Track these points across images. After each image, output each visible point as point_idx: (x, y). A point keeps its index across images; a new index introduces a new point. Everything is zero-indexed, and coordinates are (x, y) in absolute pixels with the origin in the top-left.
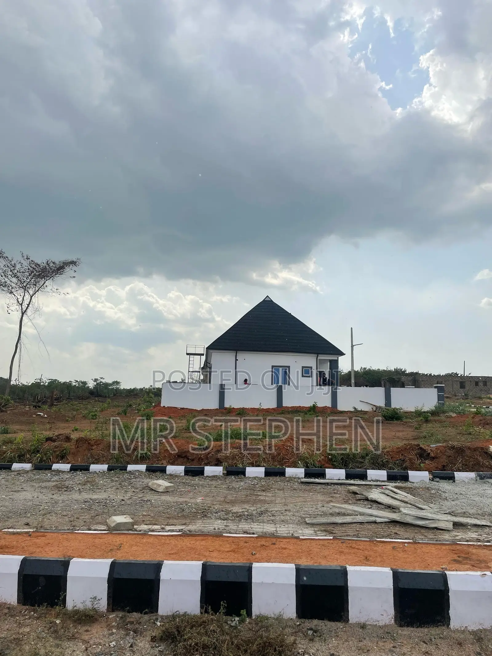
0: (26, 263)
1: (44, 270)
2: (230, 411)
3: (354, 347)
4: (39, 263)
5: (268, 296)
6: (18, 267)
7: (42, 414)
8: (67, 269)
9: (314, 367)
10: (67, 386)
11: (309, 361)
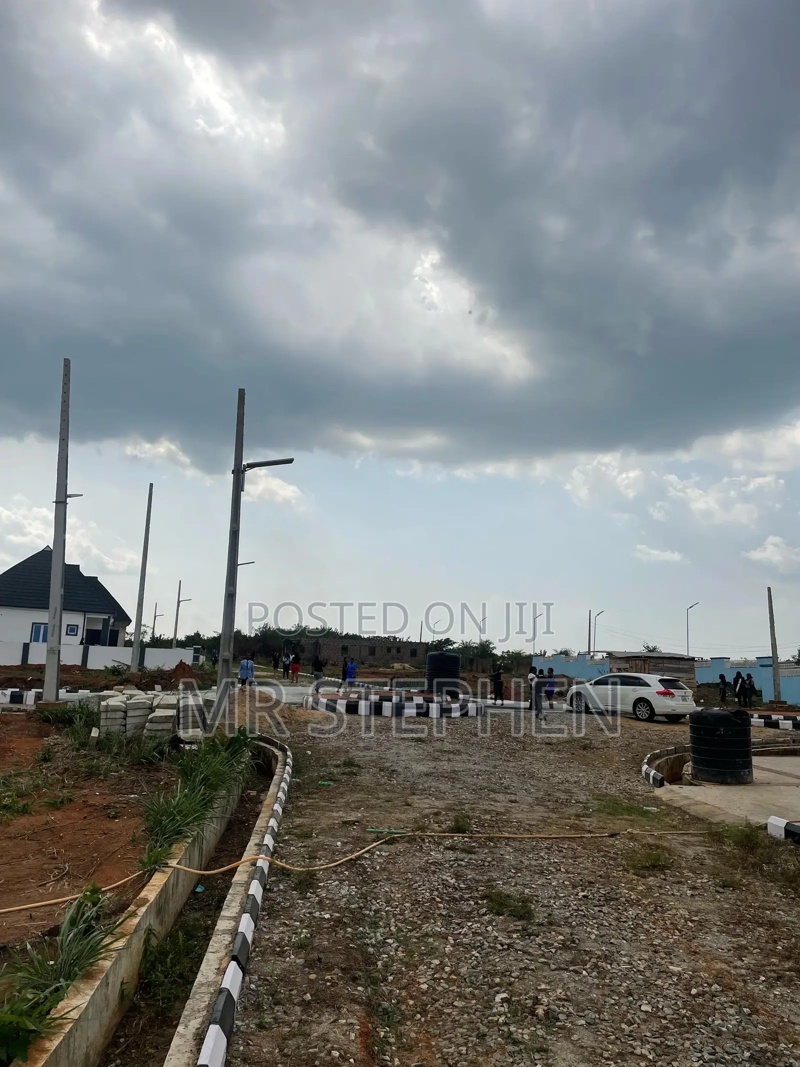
5: (45, 546)
9: (81, 626)
11: (76, 619)
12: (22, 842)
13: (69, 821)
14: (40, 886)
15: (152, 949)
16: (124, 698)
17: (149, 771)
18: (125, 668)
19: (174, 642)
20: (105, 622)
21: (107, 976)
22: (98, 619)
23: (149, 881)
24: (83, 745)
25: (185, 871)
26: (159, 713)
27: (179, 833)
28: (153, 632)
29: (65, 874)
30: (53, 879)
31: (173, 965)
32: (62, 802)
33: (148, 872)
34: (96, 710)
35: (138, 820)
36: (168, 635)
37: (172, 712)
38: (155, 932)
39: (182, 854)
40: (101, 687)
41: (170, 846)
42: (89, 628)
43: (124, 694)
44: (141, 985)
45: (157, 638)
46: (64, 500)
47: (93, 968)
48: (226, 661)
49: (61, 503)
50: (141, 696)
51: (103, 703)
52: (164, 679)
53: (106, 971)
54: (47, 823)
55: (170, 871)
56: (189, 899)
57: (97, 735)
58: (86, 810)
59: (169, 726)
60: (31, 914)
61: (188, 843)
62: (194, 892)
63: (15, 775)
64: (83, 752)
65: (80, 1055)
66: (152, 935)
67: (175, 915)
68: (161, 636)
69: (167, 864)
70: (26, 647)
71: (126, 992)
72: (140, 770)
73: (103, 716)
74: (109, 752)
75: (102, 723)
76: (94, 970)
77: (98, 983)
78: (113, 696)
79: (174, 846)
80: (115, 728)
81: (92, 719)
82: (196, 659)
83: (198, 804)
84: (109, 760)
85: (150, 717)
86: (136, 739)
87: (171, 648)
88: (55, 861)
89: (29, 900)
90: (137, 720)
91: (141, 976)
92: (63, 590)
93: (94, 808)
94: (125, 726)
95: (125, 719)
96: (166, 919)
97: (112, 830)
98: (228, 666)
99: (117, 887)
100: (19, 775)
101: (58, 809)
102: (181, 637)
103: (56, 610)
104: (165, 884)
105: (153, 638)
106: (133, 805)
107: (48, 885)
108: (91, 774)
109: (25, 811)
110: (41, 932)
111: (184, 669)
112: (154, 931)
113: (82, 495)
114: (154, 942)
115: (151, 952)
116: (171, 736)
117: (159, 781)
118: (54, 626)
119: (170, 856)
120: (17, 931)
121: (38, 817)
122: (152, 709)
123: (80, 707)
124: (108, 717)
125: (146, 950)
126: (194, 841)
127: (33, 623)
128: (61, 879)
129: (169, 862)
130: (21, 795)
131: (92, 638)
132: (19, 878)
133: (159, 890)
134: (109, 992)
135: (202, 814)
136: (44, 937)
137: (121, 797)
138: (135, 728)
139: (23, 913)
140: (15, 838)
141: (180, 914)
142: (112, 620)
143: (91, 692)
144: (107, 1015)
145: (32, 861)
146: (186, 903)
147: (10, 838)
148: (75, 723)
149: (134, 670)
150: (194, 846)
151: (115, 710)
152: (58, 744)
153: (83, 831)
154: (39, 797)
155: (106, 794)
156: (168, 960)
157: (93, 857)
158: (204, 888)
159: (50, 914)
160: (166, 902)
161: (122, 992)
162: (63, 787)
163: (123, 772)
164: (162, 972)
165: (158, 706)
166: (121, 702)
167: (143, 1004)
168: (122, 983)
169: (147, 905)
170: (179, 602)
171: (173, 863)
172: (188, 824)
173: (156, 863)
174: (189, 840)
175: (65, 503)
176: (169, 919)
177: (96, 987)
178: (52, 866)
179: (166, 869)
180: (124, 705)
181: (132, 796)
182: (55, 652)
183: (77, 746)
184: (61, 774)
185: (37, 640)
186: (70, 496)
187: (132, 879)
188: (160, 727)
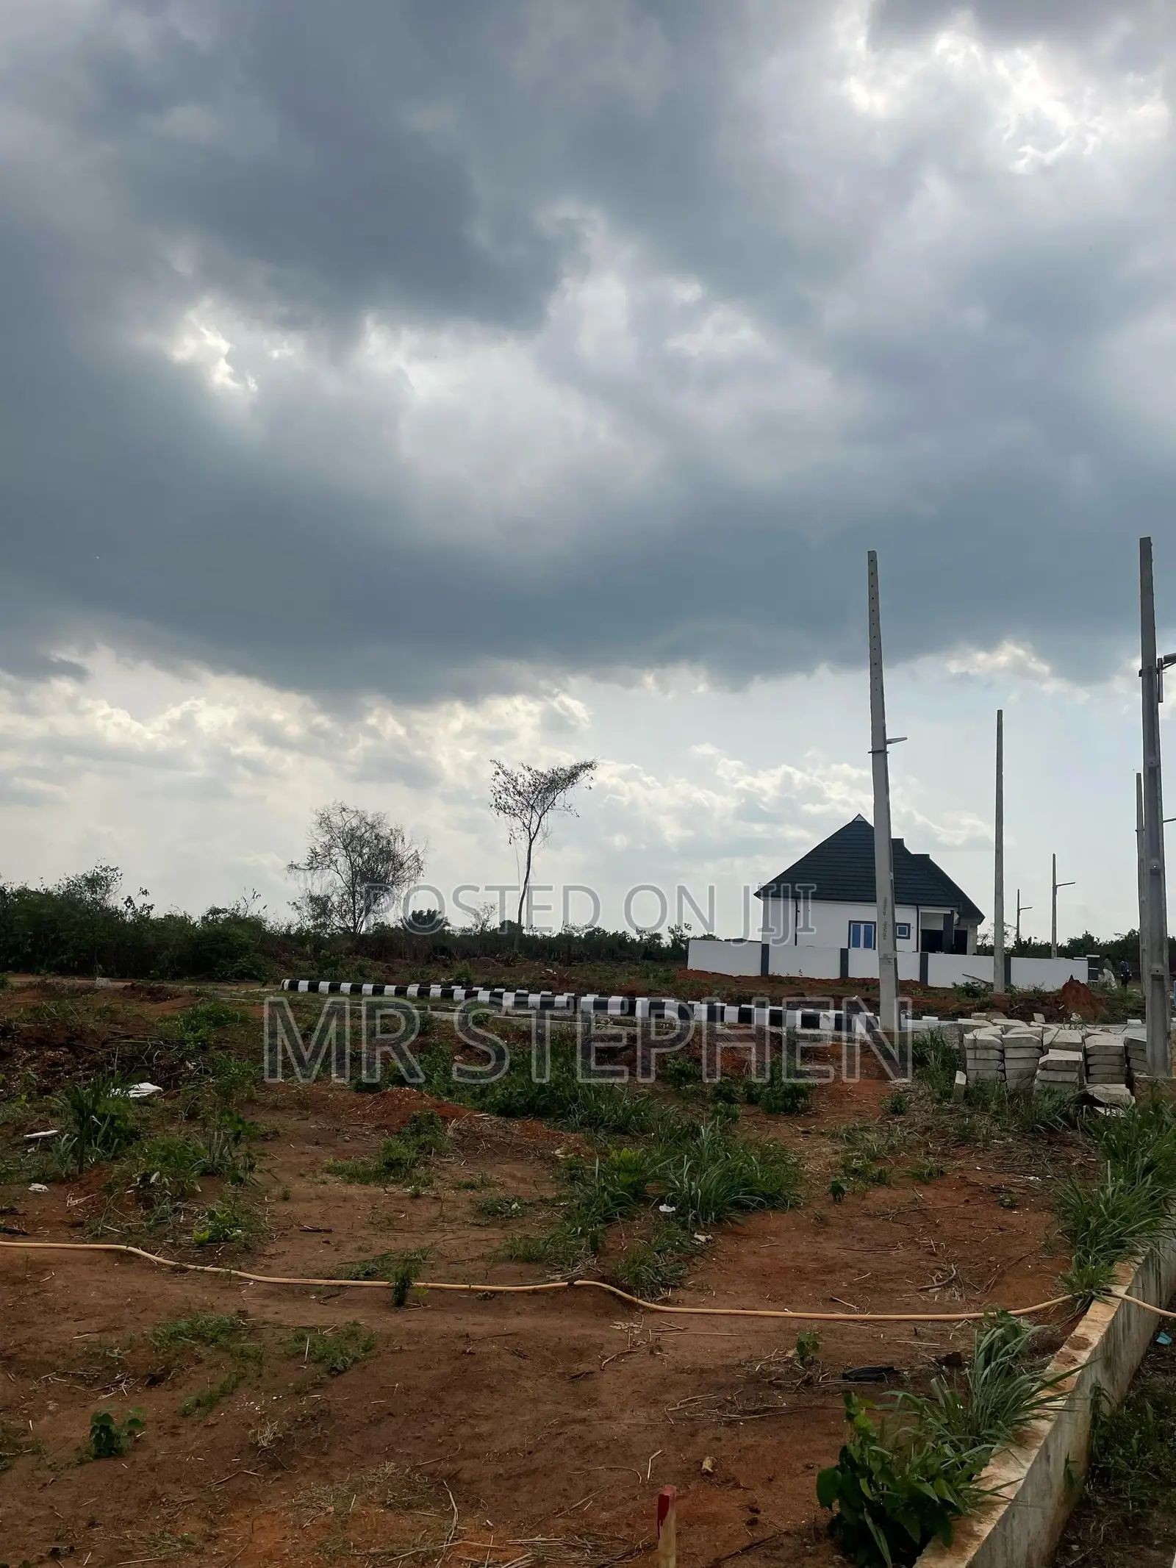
0: (528, 776)
1: (552, 781)
2: (778, 980)
3: (1058, 889)
4: (545, 772)
5: (859, 815)
6: (520, 780)
7: (551, 971)
8: (582, 775)
9: (914, 925)
10: (619, 941)
11: (906, 915)
12: (885, 1223)
13: (947, 1204)
14: (921, 1290)
15: (1103, 1419)
16: (997, 1030)
17: (1050, 1143)
18: (983, 986)
19: (1054, 949)
20: (948, 918)
21: (1046, 1445)
22: (936, 916)
23: (1085, 1312)
24: (946, 1095)
25: (1138, 1305)
26: (1054, 1055)
27: (1121, 1245)
28: (1018, 932)
29: (953, 1279)
30: (936, 1284)
31: (1142, 1451)
32: (930, 1174)
33: (1080, 1297)
34: (956, 1046)
35: (1047, 1217)
36: (1043, 937)
37: (1077, 1056)
38: (1106, 1394)
39: (1131, 1279)
40: (954, 1014)
41: (1111, 1264)
42: (923, 928)
43: (995, 1024)
44: (1094, 1471)
45: (1025, 942)
46: (883, 748)
47: (1024, 1428)
48: (1157, 979)
49: (879, 753)
50: (1020, 1029)
51: (968, 1036)
52: (1047, 1005)
53: (1044, 1438)
54: (915, 1201)
55: (1117, 1302)
56: (1148, 1352)
57: (964, 1082)
58: (968, 1190)
59: (1073, 1077)
60: (915, 1330)
61: (1138, 1264)
62: (1154, 1343)
63: (861, 1129)
64: (948, 1106)
65: (1020, 1553)
66: (1102, 1398)
67: (1130, 1373)
68: (1030, 939)
69: (1110, 1291)
70: (844, 954)
71: (1074, 1476)
72: (1037, 1140)
73: (970, 1054)
74: (985, 1108)
75: (969, 1065)
76: (1026, 1431)
77: (1035, 1452)
78: (979, 1027)
79: (1117, 1265)
80: (990, 1075)
81: (953, 1060)
82: (1092, 975)
83: (1144, 1204)
84: (986, 1121)
85: (1042, 1060)
86: (1023, 1094)
87: (1050, 957)
88: (934, 1259)
89: (909, 1308)
90: (1022, 1065)
91: (1092, 1457)
92: (892, 874)
93: (978, 1188)
94: (1003, 1071)
95: (1002, 1061)
96: (1119, 1376)
97: (1011, 1226)
98: (1162, 988)
99: (1034, 1312)
100: (866, 1129)
101: (926, 1183)
102: (1063, 941)
103: (886, 901)
104: (1113, 1321)
105: (1018, 942)
106: (1036, 1193)
107: (930, 1291)
108: (965, 1138)
109: (881, 1180)
110: (936, 1357)
111: (1078, 991)
112: (1105, 1392)
113: (906, 739)
114: (1105, 1408)
115: (1104, 1424)
116: (1078, 1092)
117: (1070, 1160)
118: (885, 925)
119: (1112, 1279)
120: (900, 1350)
121: (901, 1192)
122: (1043, 1050)
123: (933, 1040)
124: (978, 1056)
125: (1095, 1419)
126: (1146, 1261)
127: (850, 922)
128: (948, 1285)
129: (1113, 1288)
130: (874, 1158)
131: (931, 943)
132: (889, 1274)
133: (1104, 1330)
134: (1051, 1469)
135: (1155, 1221)
136: (941, 1367)
137: (1015, 1178)
138: (1020, 1076)
139: (904, 1325)
140: (875, 1216)
141: (1137, 1374)
142: (956, 917)
143: (939, 1020)
144: (1050, 1503)
145: (901, 1253)
146: (1144, 1359)
147: (869, 1215)
148: (928, 1063)
149: (999, 989)
150: (1148, 1270)
151: (987, 1047)
152: (909, 1091)
153: (967, 1221)
154: (898, 1163)
155: (991, 1170)
156: (1134, 1441)
157: (989, 1261)
158: (1170, 1340)
159: (941, 1335)
160: (1116, 1349)
161: (1068, 1473)
162: (928, 1153)
163: (1011, 1140)
164: (1123, 1457)
165: (1052, 1046)
166: (994, 1036)
167: (1099, 1500)
168: (1067, 1461)
169: (1090, 1349)
170: (1055, 887)
171: (1120, 1291)
172: (1133, 1234)
173: (1092, 1287)
174: (1140, 1260)
175: (884, 752)
176: (1123, 1377)
177: (1034, 1457)
178: (932, 1265)
179: (1111, 1299)
180: (999, 1041)
181: (1032, 1178)
182: (890, 961)
183: (938, 1096)
184: (923, 1134)
185: (857, 945)
186: (890, 742)
187: (1055, 1304)
188: (1060, 1077)
